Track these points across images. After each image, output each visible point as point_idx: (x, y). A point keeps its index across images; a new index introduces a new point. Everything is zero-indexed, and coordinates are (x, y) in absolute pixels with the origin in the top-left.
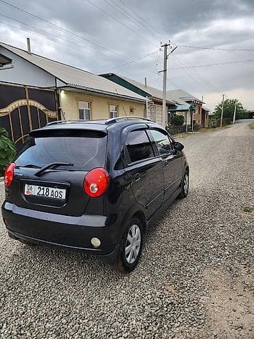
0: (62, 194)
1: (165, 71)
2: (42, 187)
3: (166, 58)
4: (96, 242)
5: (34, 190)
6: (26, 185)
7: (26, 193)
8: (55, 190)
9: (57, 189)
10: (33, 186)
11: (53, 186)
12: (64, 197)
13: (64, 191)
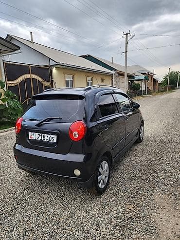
0: (55, 139)
1: (126, 52)
2: (40, 134)
3: (127, 43)
4: (77, 172)
5: (35, 136)
6: (30, 133)
7: (29, 138)
8: (49, 136)
10: (35, 133)
11: (48, 133)
12: (55, 141)
13: (55, 137)
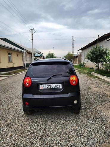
0: (60, 86)
1: (32, 40)
2: (49, 85)
3: (32, 35)
5: (45, 86)
6: (40, 85)
7: (40, 88)
8: (56, 85)
9: (57, 85)
10: (44, 85)
11: (55, 84)
12: (61, 87)
13: (61, 85)
